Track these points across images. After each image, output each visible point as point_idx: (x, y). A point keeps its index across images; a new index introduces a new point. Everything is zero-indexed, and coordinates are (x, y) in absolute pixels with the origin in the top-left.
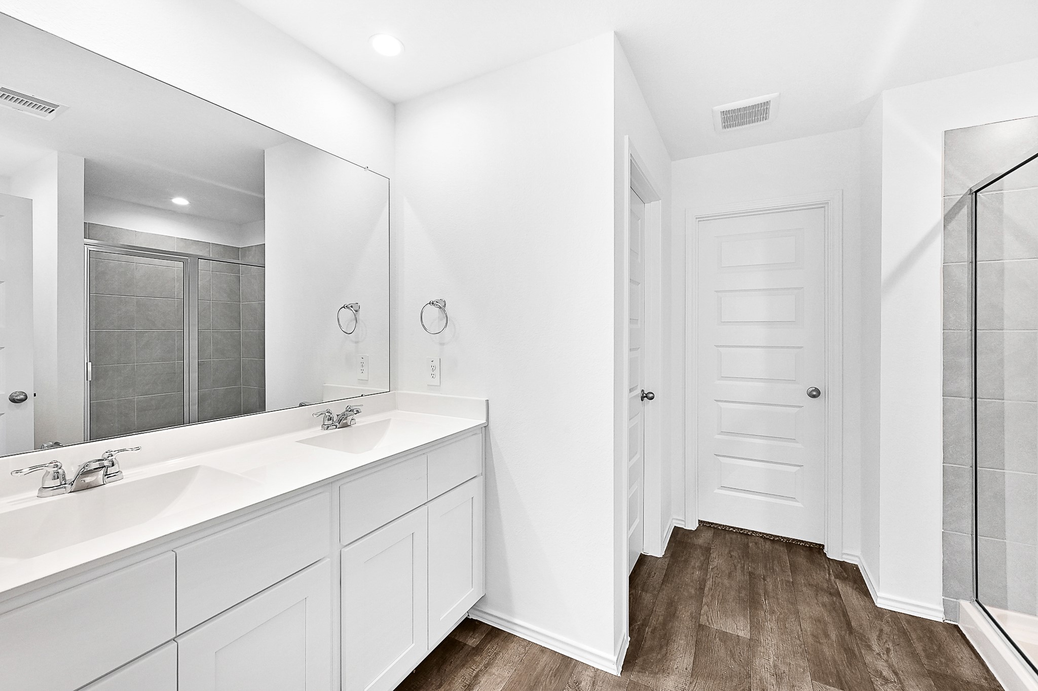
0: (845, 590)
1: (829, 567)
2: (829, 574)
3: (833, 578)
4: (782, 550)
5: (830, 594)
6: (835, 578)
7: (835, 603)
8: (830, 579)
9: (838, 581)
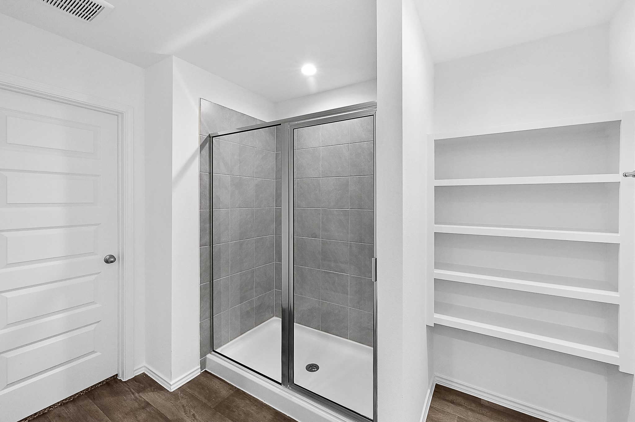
0: (149, 396)
1: (129, 389)
2: (133, 394)
3: (137, 395)
4: (87, 403)
5: (143, 408)
6: (138, 393)
7: (150, 413)
8: (136, 397)
9: (141, 394)
